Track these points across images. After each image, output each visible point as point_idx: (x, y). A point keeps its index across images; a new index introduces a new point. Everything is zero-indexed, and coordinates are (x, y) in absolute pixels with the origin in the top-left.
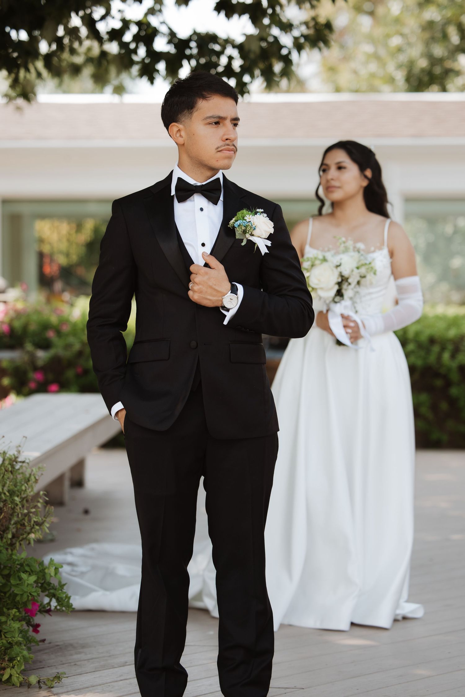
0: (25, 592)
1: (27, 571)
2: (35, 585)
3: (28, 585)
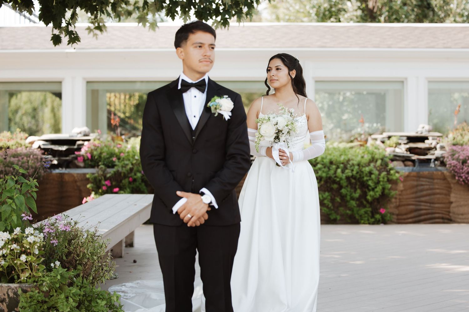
0: (100, 310)
1: (101, 298)
2: (106, 306)
3: (101, 306)
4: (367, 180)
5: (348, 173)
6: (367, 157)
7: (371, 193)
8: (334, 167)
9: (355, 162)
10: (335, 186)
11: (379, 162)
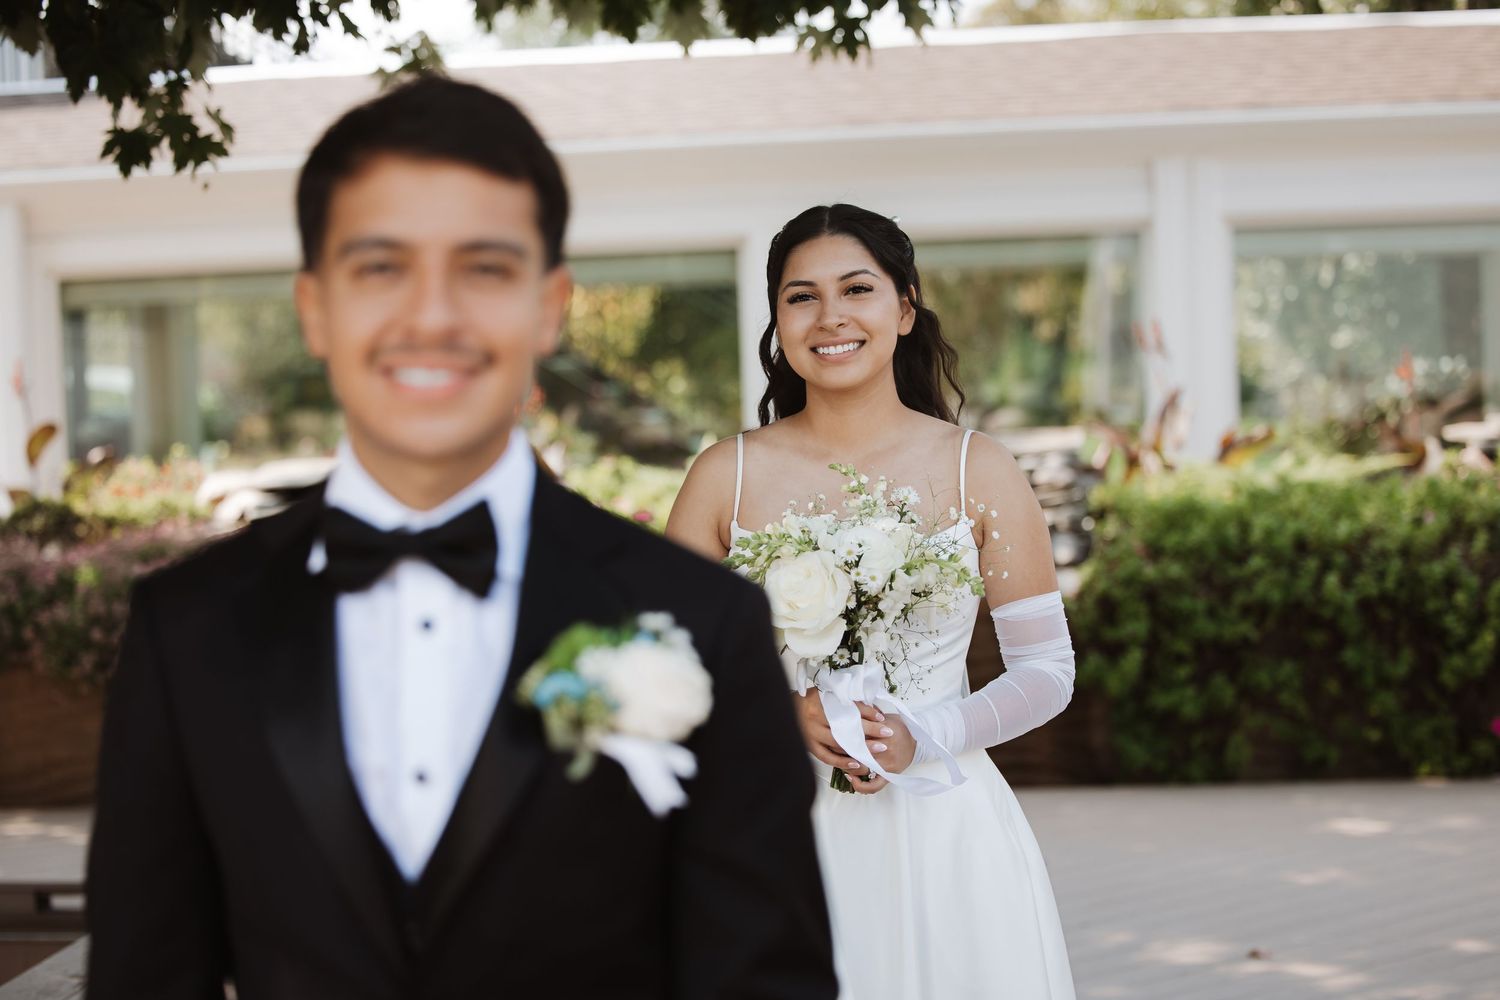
4: (1439, 613)
5: (1367, 584)
6: (1434, 522)
7: (1457, 661)
8: (1312, 564)
9: (1391, 545)
10: (1318, 638)
11: (1481, 541)
